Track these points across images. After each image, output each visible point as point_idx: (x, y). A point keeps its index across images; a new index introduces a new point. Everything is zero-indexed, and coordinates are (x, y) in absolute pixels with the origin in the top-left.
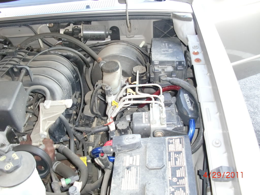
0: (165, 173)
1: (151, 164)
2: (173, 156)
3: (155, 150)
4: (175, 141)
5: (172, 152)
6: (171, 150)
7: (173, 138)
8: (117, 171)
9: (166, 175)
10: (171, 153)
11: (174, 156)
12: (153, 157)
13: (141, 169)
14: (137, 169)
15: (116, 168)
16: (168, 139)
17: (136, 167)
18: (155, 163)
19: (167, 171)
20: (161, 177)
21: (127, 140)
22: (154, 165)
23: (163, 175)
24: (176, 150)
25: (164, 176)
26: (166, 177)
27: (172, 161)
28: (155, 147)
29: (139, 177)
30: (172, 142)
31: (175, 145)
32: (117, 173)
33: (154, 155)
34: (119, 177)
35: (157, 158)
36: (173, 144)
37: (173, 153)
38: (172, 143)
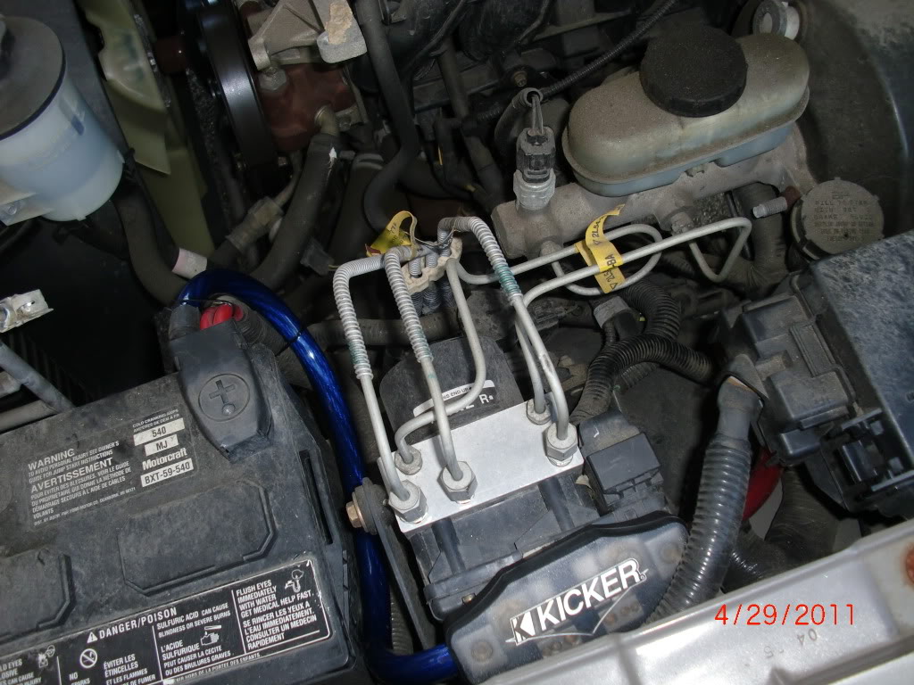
0: (116, 609)
1: (131, 537)
2: (209, 619)
3: (207, 528)
4: (296, 602)
5: (231, 608)
6: (241, 600)
7: (314, 591)
8: (104, 414)
9: (109, 613)
10: (225, 606)
11: (209, 624)
12: (168, 532)
13: (125, 500)
14: (122, 486)
15: (118, 402)
16: (303, 567)
17: (133, 479)
18: (137, 551)
19: (128, 611)
20: (97, 597)
21: (215, 388)
22: (132, 549)
23: (107, 602)
24: (246, 624)
25: (102, 607)
26: (99, 616)
27: (179, 620)
28: (228, 523)
29: (88, 509)
30: (290, 592)
31: (274, 610)
32: (97, 418)
33: (183, 531)
34: (78, 433)
35: (167, 551)
36: (278, 600)
37: (228, 614)
38: (281, 594)
